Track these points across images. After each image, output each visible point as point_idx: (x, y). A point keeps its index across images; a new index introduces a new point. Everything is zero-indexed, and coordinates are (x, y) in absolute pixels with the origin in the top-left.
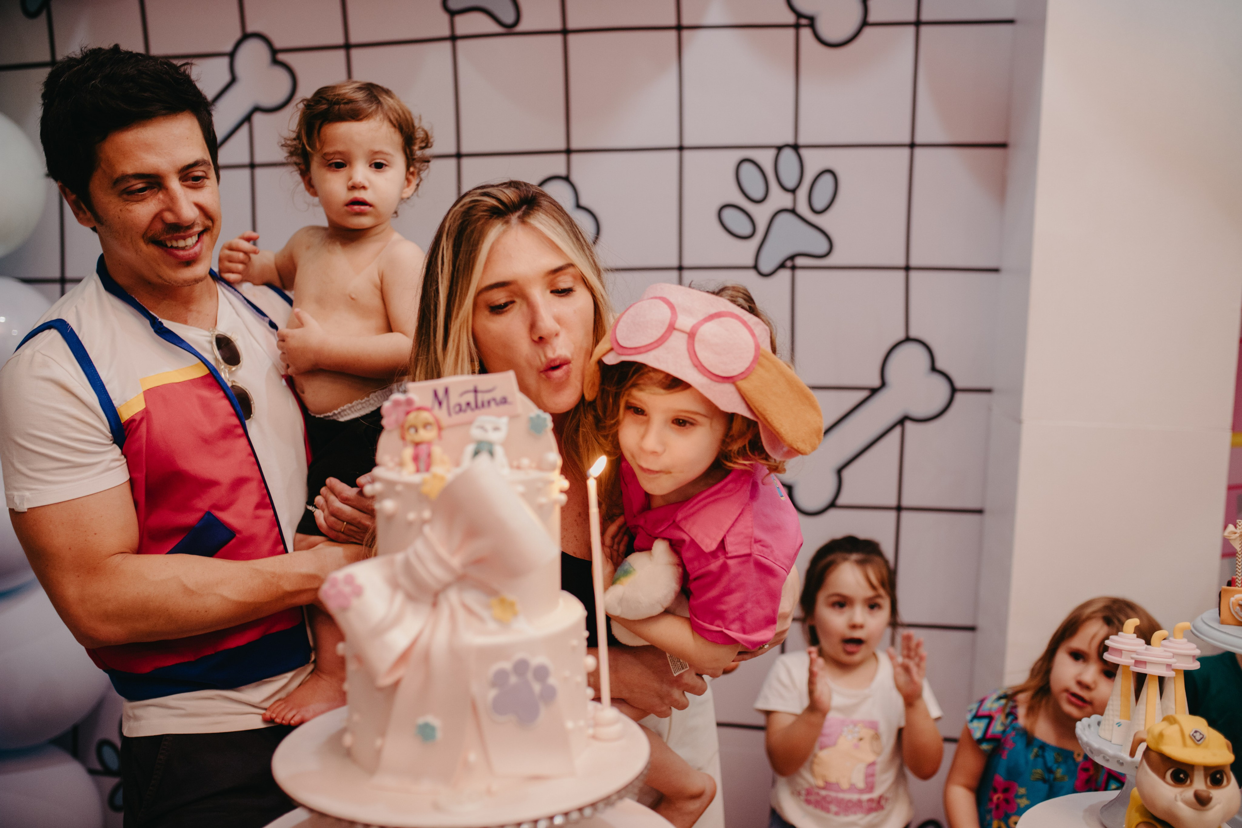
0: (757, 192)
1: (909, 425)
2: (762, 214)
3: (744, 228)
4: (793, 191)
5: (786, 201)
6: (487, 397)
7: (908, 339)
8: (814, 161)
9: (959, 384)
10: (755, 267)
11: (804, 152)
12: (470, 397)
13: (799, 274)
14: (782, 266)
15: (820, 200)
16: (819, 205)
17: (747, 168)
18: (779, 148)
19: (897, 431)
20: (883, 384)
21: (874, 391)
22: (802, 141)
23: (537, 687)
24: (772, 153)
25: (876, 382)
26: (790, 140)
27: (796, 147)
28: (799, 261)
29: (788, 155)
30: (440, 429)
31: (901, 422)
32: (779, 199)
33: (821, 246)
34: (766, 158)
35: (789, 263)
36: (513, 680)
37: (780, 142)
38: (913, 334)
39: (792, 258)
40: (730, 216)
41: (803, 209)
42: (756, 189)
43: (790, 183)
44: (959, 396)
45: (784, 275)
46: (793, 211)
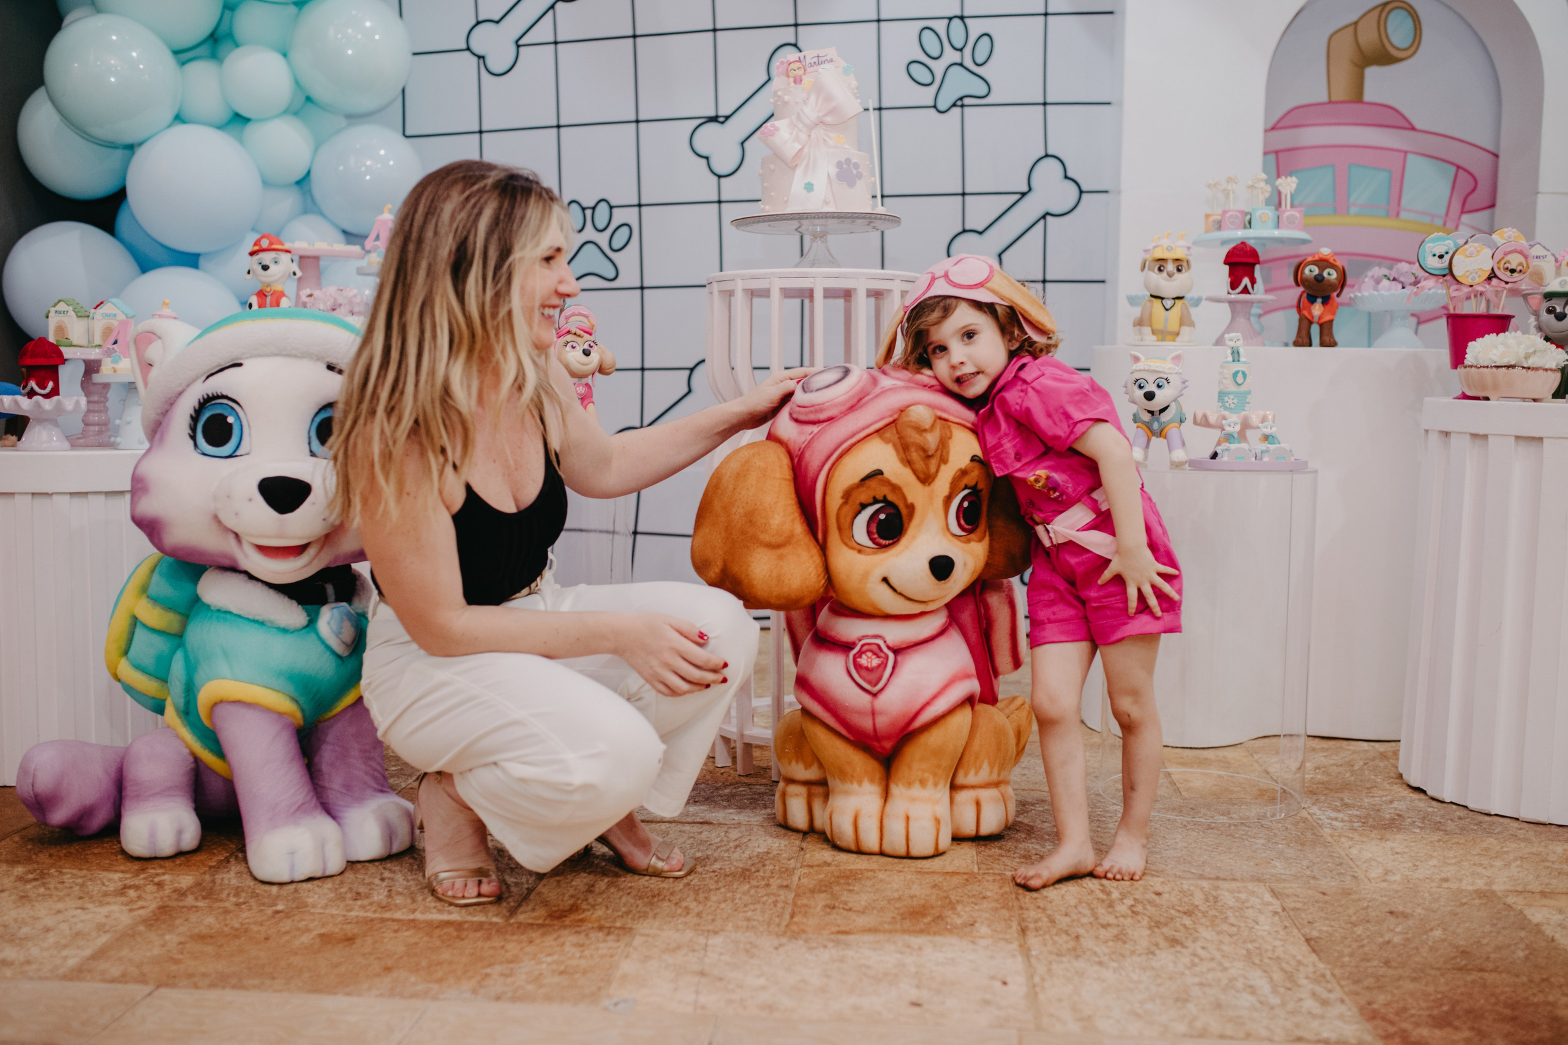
0: (934, 51)
1: (1049, 218)
2: (938, 67)
3: (925, 77)
4: (961, 50)
5: (956, 57)
6: (824, 59)
7: (1047, 156)
8: (976, 27)
9: (1084, 188)
10: (935, 106)
11: (967, 21)
12: (816, 60)
13: (966, 109)
14: (954, 105)
15: (981, 56)
16: (980, 58)
17: (927, 33)
18: (950, 19)
19: (1042, 222)
20: (1030, 189)
21: (1023, 194)
22: (966, 14)
23: (855, 172)
24: (946, 21)
25: (1025, 189)
26: (959, 13)
27: (962, 18)
28: (967, 101)
29: (956, 22)
30: (805, 70)
31: (1044, 217)
32: (951, 56)
33: (982, 89)
34: (940, 26)
35: (959, 103)
36: (845, 166)
37: (950, 15)
38: (1050, 152)
39: (961, 99)
40: (914, 68)
41: (968, 63)
42: (934, 49)
43: (959, 45)
44: (1084, 196)
45: (957, 111)
46: (961, 65)
